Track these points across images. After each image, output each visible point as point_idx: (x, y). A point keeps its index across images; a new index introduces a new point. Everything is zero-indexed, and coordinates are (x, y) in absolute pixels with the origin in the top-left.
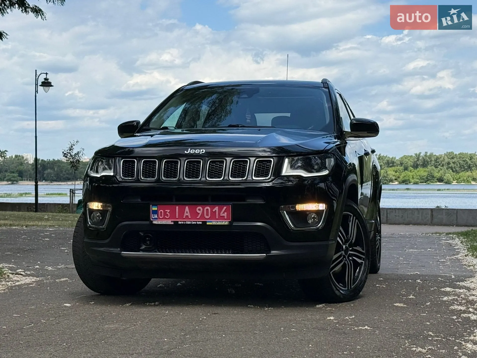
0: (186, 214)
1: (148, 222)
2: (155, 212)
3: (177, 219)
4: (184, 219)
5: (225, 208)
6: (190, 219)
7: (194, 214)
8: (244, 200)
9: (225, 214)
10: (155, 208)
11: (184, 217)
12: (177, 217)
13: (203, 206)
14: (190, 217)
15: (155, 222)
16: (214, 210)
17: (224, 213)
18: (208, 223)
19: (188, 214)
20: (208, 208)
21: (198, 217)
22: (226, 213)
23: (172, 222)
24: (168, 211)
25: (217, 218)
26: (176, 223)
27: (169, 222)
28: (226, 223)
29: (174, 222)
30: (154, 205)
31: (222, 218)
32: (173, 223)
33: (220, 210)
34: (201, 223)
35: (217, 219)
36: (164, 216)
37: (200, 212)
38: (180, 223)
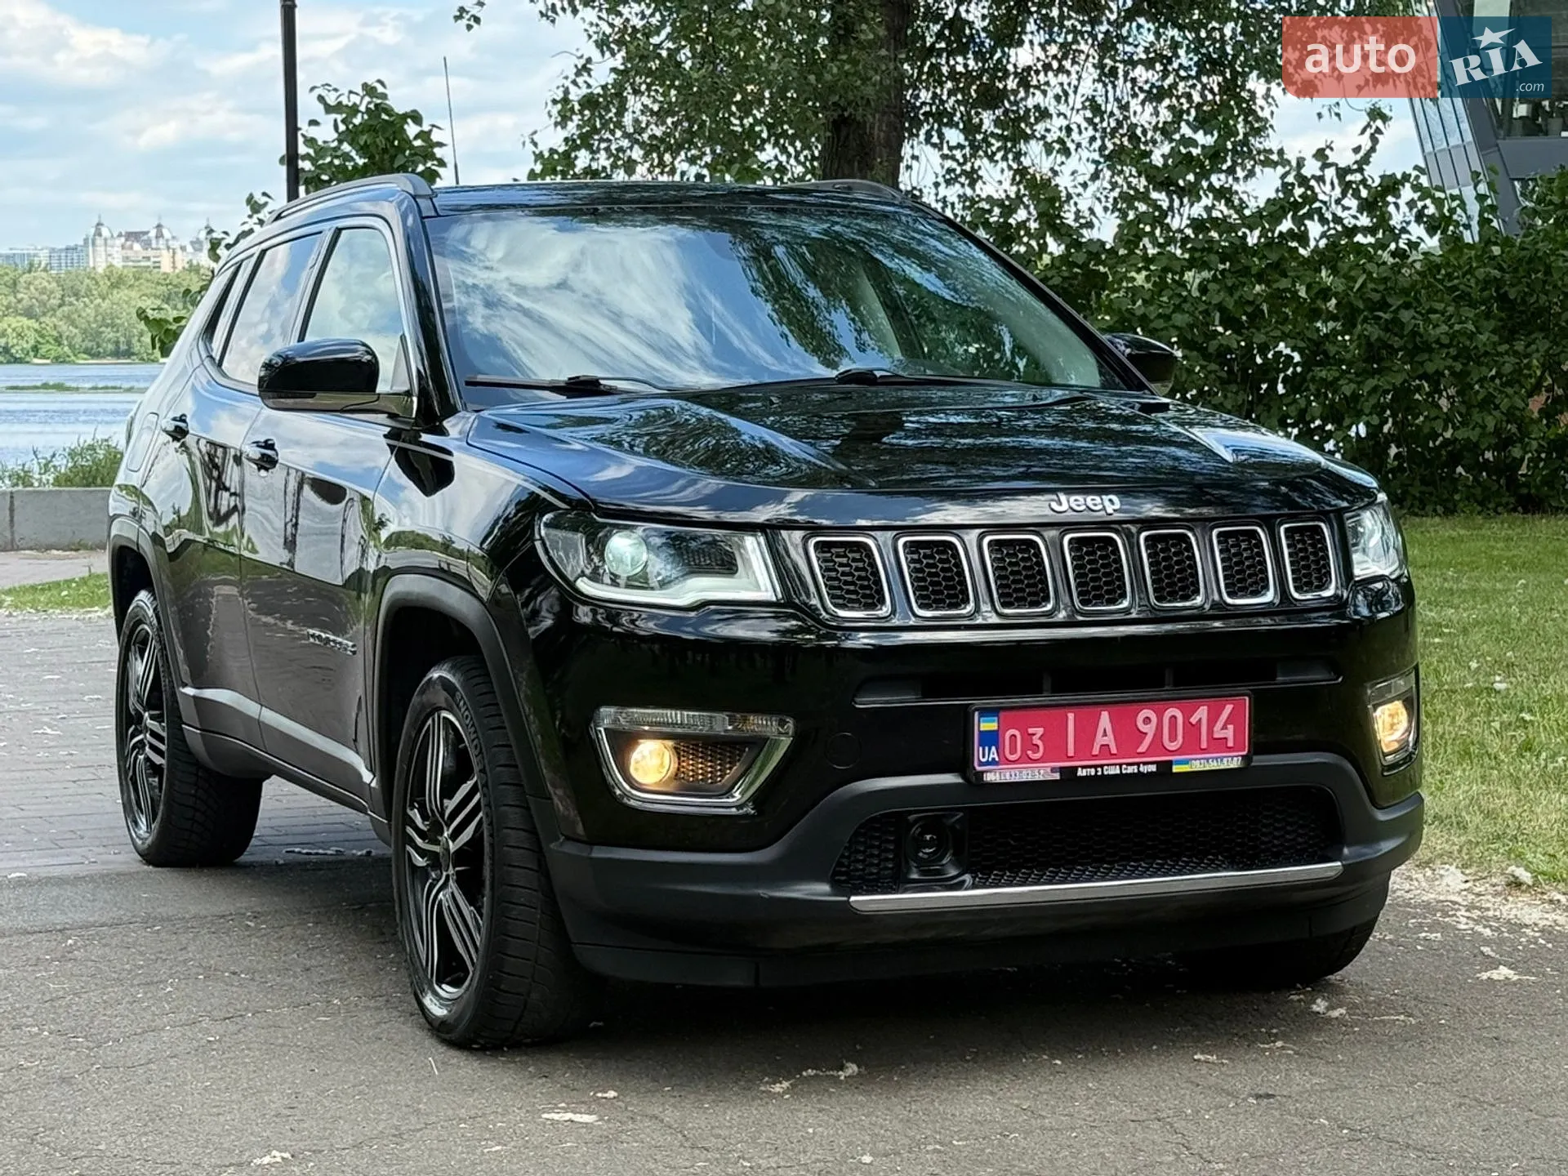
0: (1100, 740)
2: (991, 739)
3: (1072, 758)
4: (1095, 757)
5: (1229, 708)
6: (1115, 756)
7: (1128, 736)
8: (1274, 677)
9: (1229, 733)
10: (989, 725)
11: (1096, 751)
12: (1071, 753)
13: (1158, 706)
14: (1114, 750)
15: (989, 777)
16: (1194, 720)
17: (1224, 727)
18: (1176, 769)
19: (1110, 740)
20: (1174, 712)
21: (1142, 749)
22: (1231, 727)
23: (1053, 770)
24: (1040, 731)
25: (1204, 745)
26: (1067, 773)
27: (1042, 772)
28: (1235, 763)
29: (1062, 770)
30: (984, 712)
31: (1218, 745)
32: (1057, 776)
33: (1213, 718)
34: (1153, 768)
35: (1204, 751)
36: (1024, 751)
37: (1149, 729)
38: (1081, 773)
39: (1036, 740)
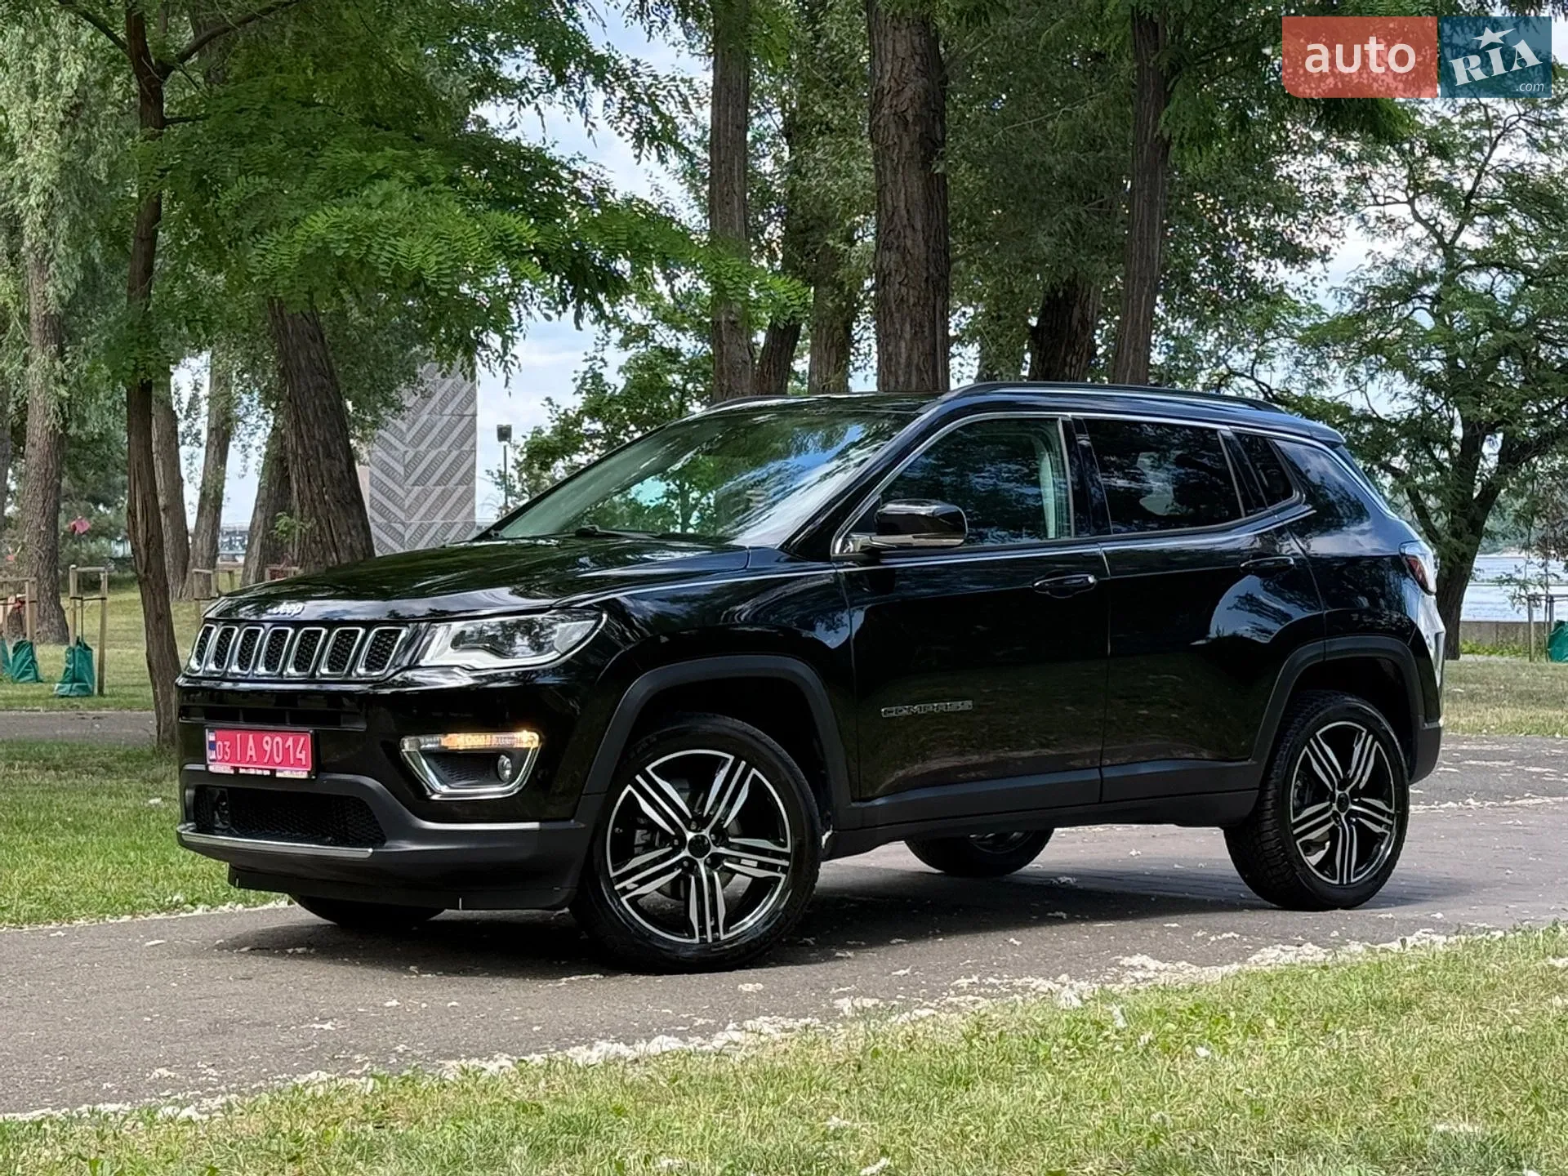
0: (250, 753)
1: (201, 767)
3: (240, 762)
4: (247, 762)
5: (302, 740)
6: (255, 763)
7: (260, 751)
8: (338, 724)
9: (302, 756)
10: (212, 738)
11: (247, 759)
12: (238, 759)
13: (273, 734)
14: (255, 759)
15: (211, 769)
16: (287, 745)
17: (301, 752)
18: (278, 775)
19: (253, 753)
20: (278, 739)
21: (265, 760)
22: (303, 752)
23: (231, 768)
24: (227, 743)
25: (291, 762)
26: (236, 769)
27: (227, 769)
28: (304, 775)
29: (234, 768)
30: (212, 730)
31: (298, 763)
32: (232, 772)
33: (296, 743)
34: (267, 773)
35: (292, 765)
36: (223, 755)
37: (267, 748)
38: (242, 771)
39: (228, 750)
